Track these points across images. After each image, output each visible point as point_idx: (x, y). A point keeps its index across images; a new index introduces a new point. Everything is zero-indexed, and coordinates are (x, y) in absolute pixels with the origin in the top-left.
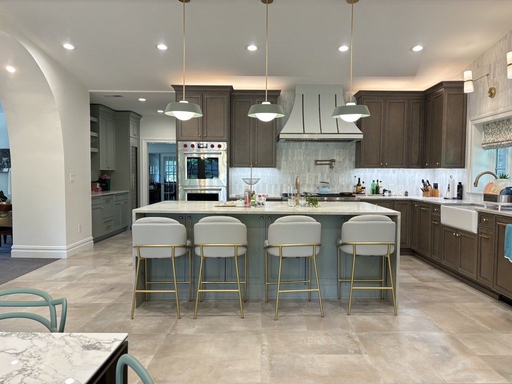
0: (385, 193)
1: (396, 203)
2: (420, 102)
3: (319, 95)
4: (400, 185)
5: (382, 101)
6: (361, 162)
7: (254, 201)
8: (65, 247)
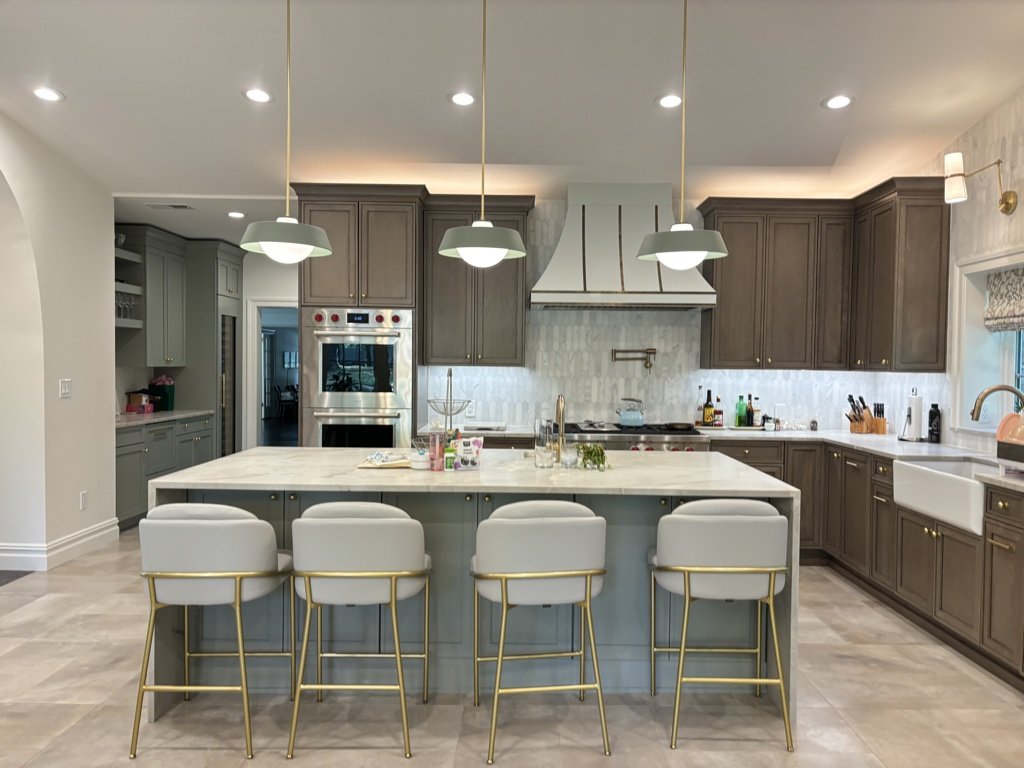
0: (766, 424)
1: (791, 449)
2: (844, 224)
3: (620, 207)
4: (799, 407)
5: (759, 220)
6: (713, 356)
7: (452, 455)
8: (43, 546)
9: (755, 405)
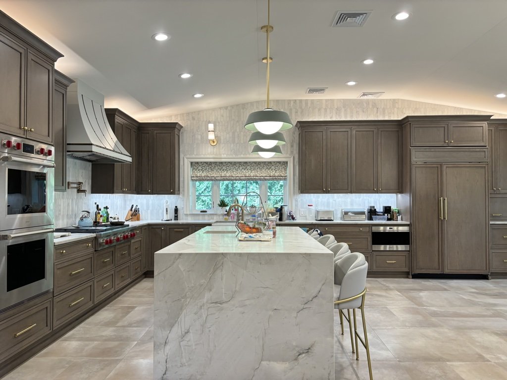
5: (123, 124)
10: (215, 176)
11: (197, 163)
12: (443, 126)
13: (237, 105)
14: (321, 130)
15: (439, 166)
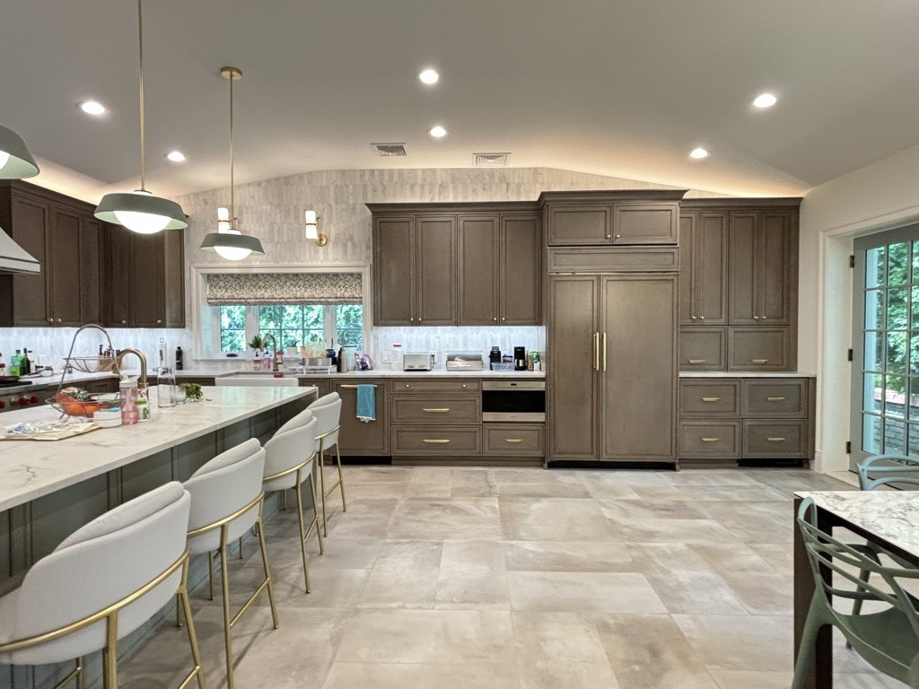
5: (46, 206)
9: (30, 357)
10: (246, 297)
11: (217, 276)
12: (604, 209)
13: (277, 179)
14: (408, 219)
15: (595, 278)
